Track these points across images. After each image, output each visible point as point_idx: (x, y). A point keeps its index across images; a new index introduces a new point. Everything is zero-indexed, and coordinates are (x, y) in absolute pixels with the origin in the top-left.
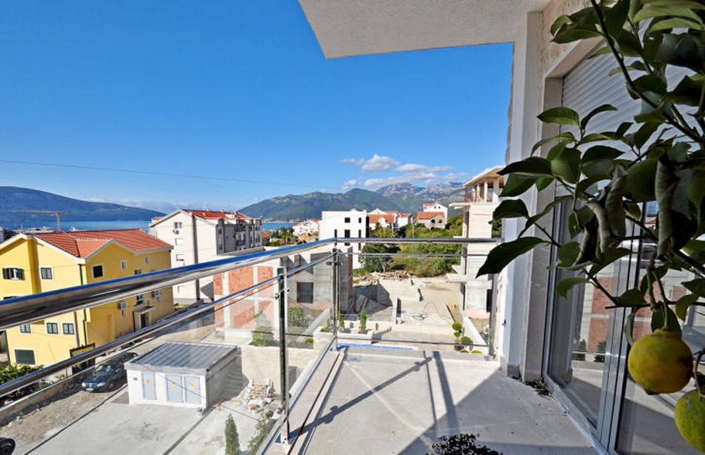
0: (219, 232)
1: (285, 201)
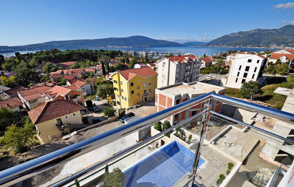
0: (178, 67)
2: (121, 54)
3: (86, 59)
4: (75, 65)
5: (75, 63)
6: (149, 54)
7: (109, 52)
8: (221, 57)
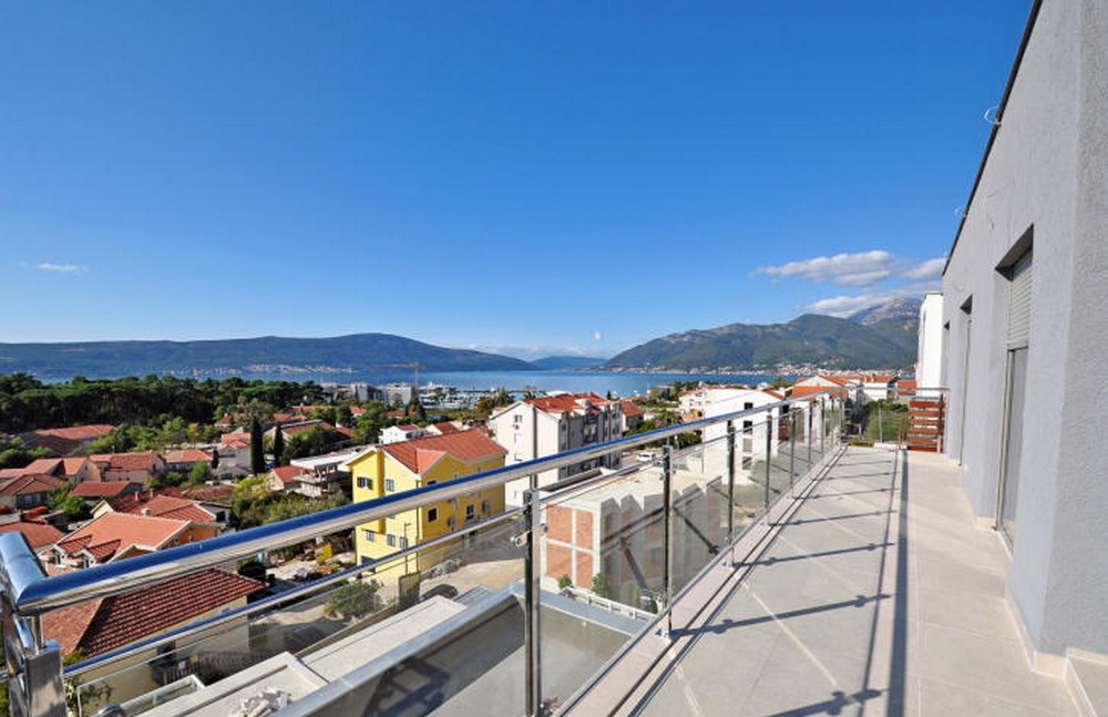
0: (562, 428)
1: (685, 339)
2: (318, 394)
3: (162, 416)
4: (111, 439)
5: (112, 431)
6: (422, 392)
7: (266, 388)
8: (658, 400)
